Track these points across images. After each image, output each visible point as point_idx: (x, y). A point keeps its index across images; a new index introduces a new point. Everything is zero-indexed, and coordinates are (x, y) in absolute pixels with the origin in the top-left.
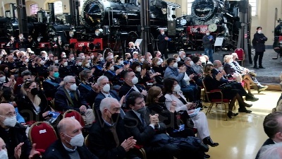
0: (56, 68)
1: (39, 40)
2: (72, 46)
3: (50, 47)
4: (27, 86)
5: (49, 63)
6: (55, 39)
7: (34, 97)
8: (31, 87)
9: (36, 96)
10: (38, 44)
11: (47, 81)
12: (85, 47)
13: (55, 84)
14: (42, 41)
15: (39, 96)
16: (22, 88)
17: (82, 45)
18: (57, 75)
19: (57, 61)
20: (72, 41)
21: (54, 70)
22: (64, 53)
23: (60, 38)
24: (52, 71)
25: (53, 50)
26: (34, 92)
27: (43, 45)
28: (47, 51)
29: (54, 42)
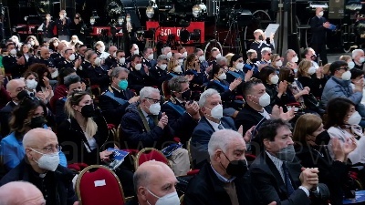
0: (124, 72)
1: (92, 21)
2: (149, 34)
3: (111, 35)
4: (76, 101)
5: (111, 62)
6: (121, 21)
7: (86, 120)
8: (82, 104)
9: (90, 119)
10: (90, 29)
11: (108, 94)
12: (172, 37)
13: (120, 101)
14: (98, 24)
15: (95, 120)
16: (67, 104)
17: (166, 32)
18: (124, 84)
19: (123, 60)
20: (149, 25)
21: (120, 76)
22: (136, 46)
23: (128, 19)
24: (117, 76)
25: (116, 40)
26: (87, 112)
27: (99, 31)
28: (106, 42)
29: (118, 25)
